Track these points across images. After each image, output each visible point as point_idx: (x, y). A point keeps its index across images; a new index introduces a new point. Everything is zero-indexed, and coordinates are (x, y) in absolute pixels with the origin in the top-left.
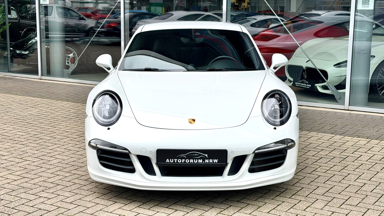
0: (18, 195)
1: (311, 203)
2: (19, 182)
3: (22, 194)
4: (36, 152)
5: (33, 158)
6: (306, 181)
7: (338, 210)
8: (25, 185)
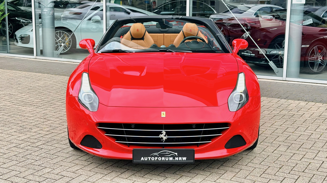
0: (54, 145)
1: (276, 148)
2: (50, 136)
3: (56, 144)
4: (54, 114)
5: (54, 119)
6: (268, 132)
7: (298, 152)
8: (55, 138)
